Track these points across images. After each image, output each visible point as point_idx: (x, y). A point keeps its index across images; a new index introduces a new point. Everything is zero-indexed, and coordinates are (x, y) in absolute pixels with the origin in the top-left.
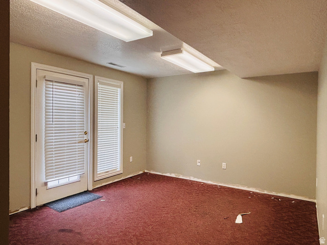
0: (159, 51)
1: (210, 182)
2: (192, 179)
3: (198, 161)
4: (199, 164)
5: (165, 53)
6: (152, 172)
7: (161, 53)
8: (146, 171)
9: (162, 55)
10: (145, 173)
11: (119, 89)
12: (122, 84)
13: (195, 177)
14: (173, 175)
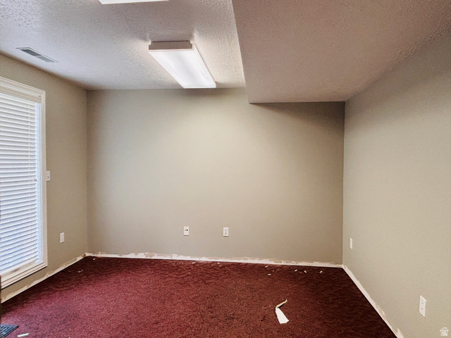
0: (145, 39)
1: (204, 259)
2: (175, 257)
3: (185, 228)
4: (187, 233)
5: (158, 44)
6: (100, 255)
7: (150, 43)
8: (87, 255)
9: (151, 48)
10: (87, 259)
11: (36, 104)
12: (43, 95)
13: (179, 254)
14: (141, 256)
